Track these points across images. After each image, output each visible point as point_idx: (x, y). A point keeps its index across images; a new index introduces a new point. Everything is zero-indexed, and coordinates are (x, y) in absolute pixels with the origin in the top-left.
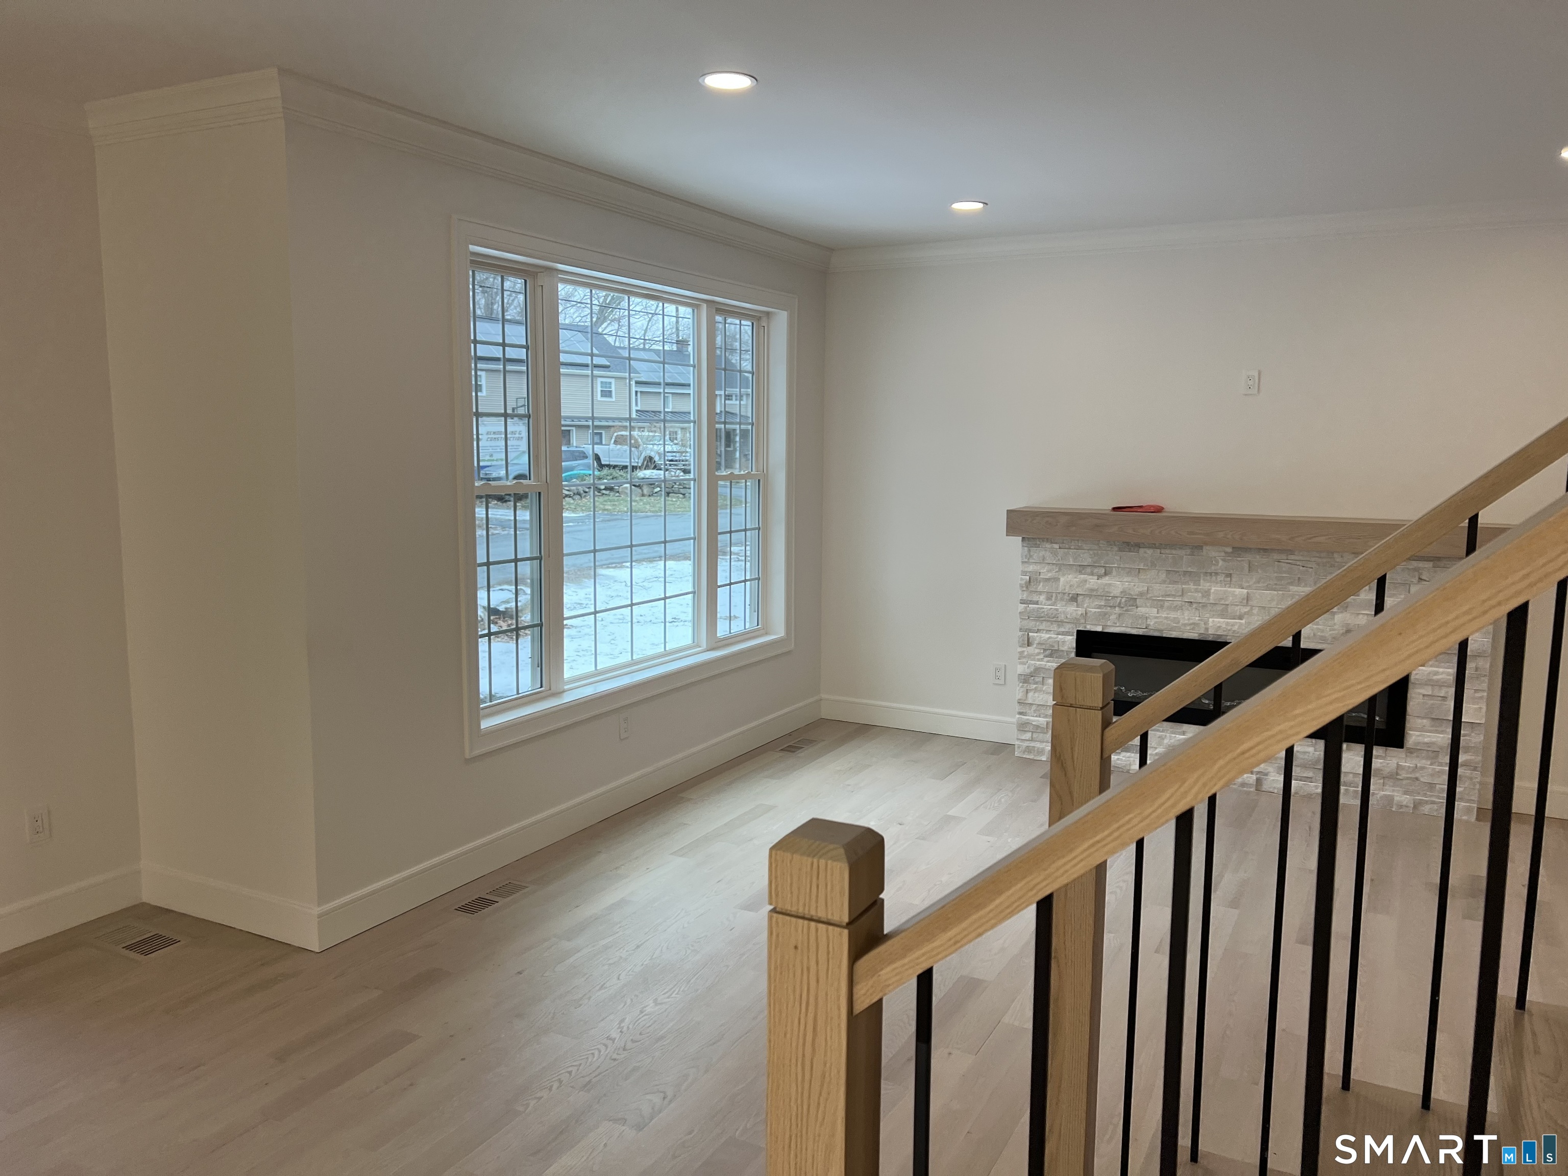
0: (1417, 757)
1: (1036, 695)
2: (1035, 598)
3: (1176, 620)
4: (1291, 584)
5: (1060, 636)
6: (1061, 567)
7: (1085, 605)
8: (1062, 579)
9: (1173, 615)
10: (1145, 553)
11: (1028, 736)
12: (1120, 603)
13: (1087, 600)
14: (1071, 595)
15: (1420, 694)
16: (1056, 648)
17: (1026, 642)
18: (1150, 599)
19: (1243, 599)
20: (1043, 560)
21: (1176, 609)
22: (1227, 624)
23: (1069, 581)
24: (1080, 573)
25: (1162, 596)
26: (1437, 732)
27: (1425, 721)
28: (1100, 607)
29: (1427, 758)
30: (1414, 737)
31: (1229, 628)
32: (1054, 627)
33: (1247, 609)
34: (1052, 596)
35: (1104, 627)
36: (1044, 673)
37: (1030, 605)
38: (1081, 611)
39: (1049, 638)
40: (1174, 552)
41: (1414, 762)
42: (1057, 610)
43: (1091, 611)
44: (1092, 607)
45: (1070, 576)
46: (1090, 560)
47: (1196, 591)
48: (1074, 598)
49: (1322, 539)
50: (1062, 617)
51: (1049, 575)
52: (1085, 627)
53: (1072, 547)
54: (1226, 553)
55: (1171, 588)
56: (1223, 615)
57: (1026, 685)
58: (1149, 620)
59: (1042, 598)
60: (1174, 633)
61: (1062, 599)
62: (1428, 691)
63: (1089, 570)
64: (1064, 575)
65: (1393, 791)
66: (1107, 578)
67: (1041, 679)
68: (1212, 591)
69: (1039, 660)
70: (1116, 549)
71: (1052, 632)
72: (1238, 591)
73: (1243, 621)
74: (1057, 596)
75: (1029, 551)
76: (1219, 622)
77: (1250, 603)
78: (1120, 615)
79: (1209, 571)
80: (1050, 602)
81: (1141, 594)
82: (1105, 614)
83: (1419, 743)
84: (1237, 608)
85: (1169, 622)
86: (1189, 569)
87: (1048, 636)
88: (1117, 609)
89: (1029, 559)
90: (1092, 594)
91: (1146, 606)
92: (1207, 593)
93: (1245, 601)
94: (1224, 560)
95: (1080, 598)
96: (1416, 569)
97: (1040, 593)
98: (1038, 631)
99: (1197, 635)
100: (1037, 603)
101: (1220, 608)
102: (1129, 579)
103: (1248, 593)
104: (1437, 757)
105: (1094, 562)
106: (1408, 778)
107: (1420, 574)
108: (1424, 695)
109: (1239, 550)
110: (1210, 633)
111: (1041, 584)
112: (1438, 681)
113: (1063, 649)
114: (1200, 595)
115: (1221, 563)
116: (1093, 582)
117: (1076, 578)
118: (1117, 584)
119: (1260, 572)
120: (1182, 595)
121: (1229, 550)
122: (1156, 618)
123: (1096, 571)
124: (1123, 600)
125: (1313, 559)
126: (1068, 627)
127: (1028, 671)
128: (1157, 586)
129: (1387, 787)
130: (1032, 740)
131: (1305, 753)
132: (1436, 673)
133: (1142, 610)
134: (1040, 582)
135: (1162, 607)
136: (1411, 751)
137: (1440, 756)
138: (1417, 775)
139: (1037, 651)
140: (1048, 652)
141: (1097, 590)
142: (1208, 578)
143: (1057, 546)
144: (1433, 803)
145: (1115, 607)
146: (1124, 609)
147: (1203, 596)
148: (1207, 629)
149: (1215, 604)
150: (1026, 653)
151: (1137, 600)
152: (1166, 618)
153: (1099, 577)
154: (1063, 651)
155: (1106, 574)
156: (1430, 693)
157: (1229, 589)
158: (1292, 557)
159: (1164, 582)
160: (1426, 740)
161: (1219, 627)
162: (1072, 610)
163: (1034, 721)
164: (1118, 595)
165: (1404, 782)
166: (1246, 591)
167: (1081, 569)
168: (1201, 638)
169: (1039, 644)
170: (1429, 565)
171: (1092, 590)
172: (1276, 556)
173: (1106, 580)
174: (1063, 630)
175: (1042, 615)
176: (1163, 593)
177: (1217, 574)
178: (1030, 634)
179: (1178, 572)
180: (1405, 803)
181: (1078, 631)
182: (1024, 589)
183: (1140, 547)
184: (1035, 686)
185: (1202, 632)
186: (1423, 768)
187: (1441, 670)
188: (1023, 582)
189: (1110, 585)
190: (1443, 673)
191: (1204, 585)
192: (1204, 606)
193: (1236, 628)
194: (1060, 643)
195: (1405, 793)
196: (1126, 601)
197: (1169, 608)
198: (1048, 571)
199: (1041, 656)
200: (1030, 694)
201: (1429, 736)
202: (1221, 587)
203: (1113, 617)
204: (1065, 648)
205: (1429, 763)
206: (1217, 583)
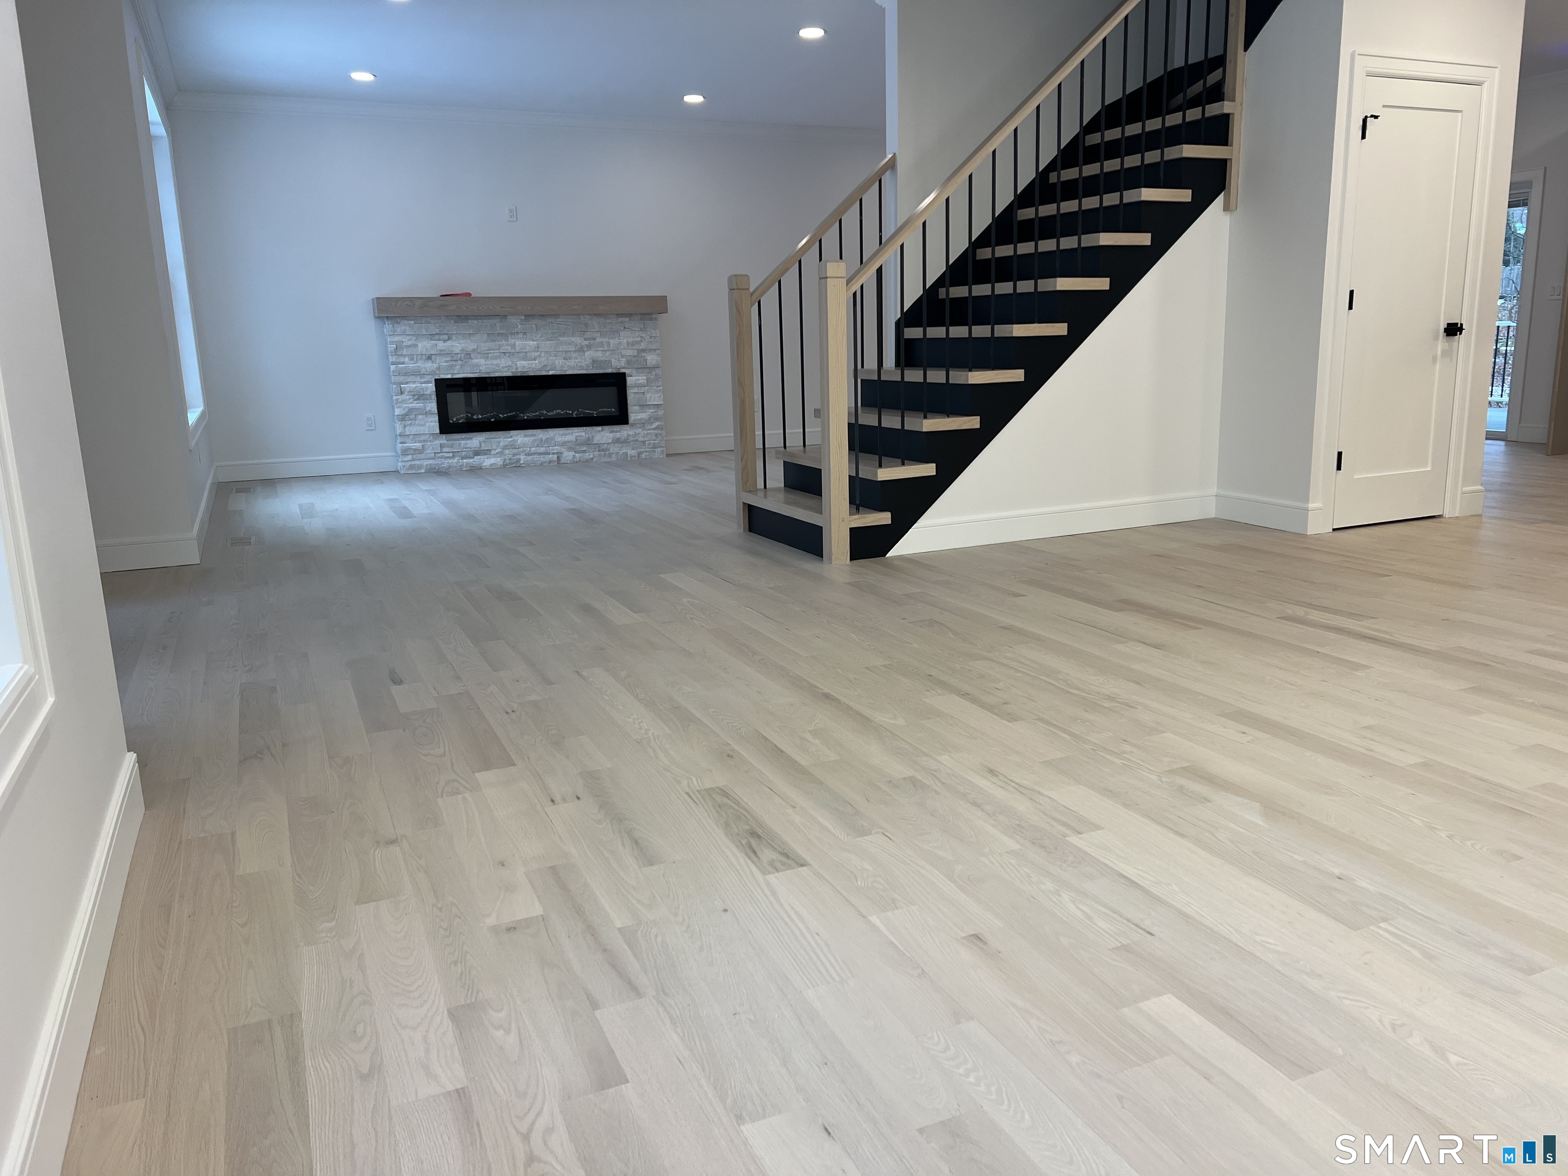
0: (636, 428)
1: (412, 428)
2: (402, 360)
3: (498, 365)
4: (560, 336)
5: (423, 385)
6: (418, 336)
7: (438, 362)
8: (420, 345)
9: (495, 362)
10: (472, 323)
11: (409, 457)
12: (461, 358)
13: (438, 357)
14: (427, 356)
15: (632, 393)
16: (422, 393)
17: (400, 392)
18: (480, 353)
19: (535, 348)
20: (405, 332)
21: (496, 358)
22: (528, 364)
23: (424, 346)
24: (432, 340)
25: (487, 350)
26: (642, 412)
27: (636, 407)
28: (447, 362)
29: (640, 428)
30: (633, 417)
31: (530, 366)
32: (418, 379)
33: (538, 353)
34: (414, 357)
35: (452, 374)
36: (415, 412)
37: (399, 366)
38: (435, 366)
39: (416, 387)
40: (490, 321)
41: (635, 431)
42: (419, 366)
43: (442, 365)
44: (442, 362)
45: (424, 343)
46: (438, 330)
47: (507, 345)
48: (429, 358)
49: (576, 307)
50: (423, 371)
51: (410, 343)
52: (440, 376)
53: (423, 322)
54: (521, 320)
55: (491, 345)
56: (524, 359)
57: (403, 422)
58: (481, 367)
59: (406, 359)
60: (497, 373)
61: (421, 359)
62: (636, 390)
63: (437, 337)
64: (420, 342)
65: (627, 449)
66: (449, 342)
67: (414, 416)
68: (517, 344)
69: (410, 403)
70: (453, 321)
71: (417, 383)
72: (531, 343)
73: (537, 362)
74: (417, 357)
75: (393, 327)
76: (523, 364)
77: (540, 350)
78: (462, 365)
79: (513, 332)
80: (412, 362)
81: (474, 350)
82: (452, 366)
83: (636, 420)
84: (533, 353)
85: (494, 367)
86: (501, 332)
87: (415, 385)
88: (459, 361)
89: (394, 332)
90: (441, 353)
91: (477, 358)
92: (513, 346)
93: (537, 349)
94: (521, 324)
95: (433, 357)
96: (621, 322)
97: (404, 356)
98: (407, 383)
99: (511, 373)
100: (403, 363)
101: (522, 355)
102: (464, 341)
103: (538, 344)
104: (644, 426)
105: (441, 331)
106: (633, 441)
107: (624, 325)
108: (634, 393)
109: (528, 317)
110: (519, 371)
111: (405, 350)
112: (640, 384)
113: (426, 393)
114: (510, 347)
115: (519, 326)
116: (441, 345)
117: (429, 343)
118: (457, 345)
119: (542, 330)
120: (499, 349)
121: (523, 318)
122: (485, 365)
123: (442, 337)
124: (463, 355)
125: (569, 320)
126: (427, 378)
127: (404, 412)
128: (483, 344)
129: (624, 448)
130: (413, 460)
131: (581, 436)
132: (638, 380)
133: (475, 361)
134: (404, 349)
135: (487, 357)
136: (633, 425)
137: (646, 425)
138: (637, 438)
139: (408, 397)
140: (416, 397)
141: (444, 350)
142: (513, 336)
143: (412, 322)
144: (646, 451)
145: (458, 361)
146: (464, 361)
147: (512, 348)
148: (517, 369)
149: (519, 352)
150: (400, 400)
151: (472, 355)
152: (491, 364)
153: (445, 341)
154: (426, 395)
155: (449, 339)
156: (637, 391)
157: (526, 342)
158: (558, 320)
159: (486, 341)
160: (639, 417)
161: (524, 366)
162: (429, 366)
163: (412, 446)
164: (459, 352)
165: (631, 443)
166: (536, 343)
167: (432, 336)
168: (513, 375)
169: (409, 392)
170: (627, 319)
171: (441, 350)
172: (549, 320)
173: (449, 343)
174: (425, 380)
175: (409, 371)
176: (487, 349)
177: (518, 333)
178: (401, 386)
179: (494, 334)
180: (633, 455)
181: (436, 380)
182: (394, 354)
183: (468, 319)
184: (410, 422)
185: (514, 370)
186: (639, 434)
187: (640, 378)
188: (392, 349)
189: (452, 346)
190: (641, 379)
191: (512, 341)
192: (513, 354)
193: (534, 366)
194: (424, 389)
195: (633, 449)
196: (464, 356)
197: (492, 358)
198: (409, 340)
199: (412, 400)
200: (407, 429)
201: (640, 415)
202: (521, 341)
203: (458, 367)
204: (428, 392)
205: (641, 430)
206: (518, 339)
